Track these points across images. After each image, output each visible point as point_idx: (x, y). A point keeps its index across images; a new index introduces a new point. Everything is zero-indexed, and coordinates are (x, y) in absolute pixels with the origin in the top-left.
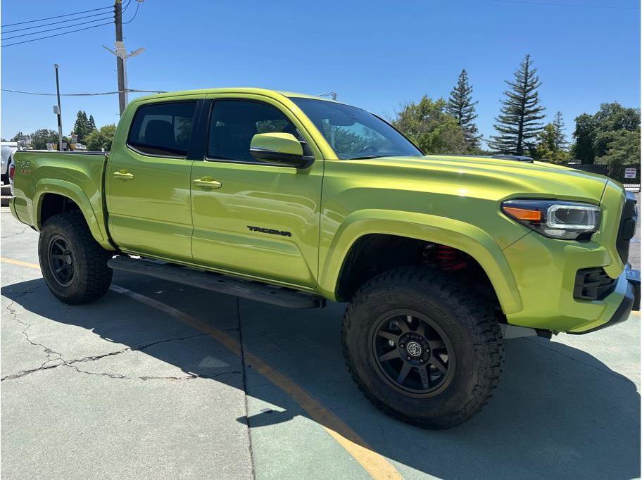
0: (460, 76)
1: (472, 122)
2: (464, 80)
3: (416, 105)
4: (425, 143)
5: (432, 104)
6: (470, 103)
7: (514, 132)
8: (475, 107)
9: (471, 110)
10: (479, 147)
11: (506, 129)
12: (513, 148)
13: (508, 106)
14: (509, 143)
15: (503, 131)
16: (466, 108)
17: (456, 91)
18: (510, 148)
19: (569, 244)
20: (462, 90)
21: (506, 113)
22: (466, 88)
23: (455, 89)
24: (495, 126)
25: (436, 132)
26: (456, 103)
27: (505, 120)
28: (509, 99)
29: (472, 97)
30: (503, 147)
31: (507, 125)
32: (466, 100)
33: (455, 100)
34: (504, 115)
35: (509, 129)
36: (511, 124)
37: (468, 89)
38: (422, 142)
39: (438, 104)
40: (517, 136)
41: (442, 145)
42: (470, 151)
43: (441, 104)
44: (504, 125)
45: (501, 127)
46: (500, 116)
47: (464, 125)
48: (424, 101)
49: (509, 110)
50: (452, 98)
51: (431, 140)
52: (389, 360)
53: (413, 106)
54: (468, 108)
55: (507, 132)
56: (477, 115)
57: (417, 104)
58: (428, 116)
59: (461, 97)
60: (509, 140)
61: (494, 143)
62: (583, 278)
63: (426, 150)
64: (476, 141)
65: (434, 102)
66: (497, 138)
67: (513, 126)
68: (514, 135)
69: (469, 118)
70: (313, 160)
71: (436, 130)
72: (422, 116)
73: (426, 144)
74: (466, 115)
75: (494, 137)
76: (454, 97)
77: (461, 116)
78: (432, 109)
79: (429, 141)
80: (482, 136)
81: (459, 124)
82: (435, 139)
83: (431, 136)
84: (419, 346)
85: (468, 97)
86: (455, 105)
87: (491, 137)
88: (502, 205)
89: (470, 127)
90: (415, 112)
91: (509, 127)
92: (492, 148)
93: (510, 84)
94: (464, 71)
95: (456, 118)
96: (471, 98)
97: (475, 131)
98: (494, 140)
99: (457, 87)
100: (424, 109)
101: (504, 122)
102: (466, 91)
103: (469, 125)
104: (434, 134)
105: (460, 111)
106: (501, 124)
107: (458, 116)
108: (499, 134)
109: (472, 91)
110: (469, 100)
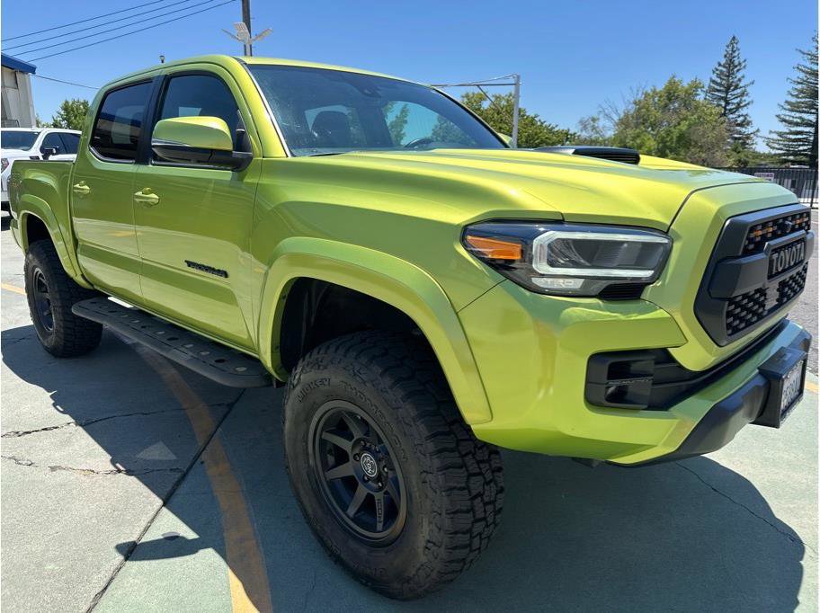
0: (728, 46)
1: (743, 111)
2: (734, 52)
3: (658, 90)
4: (667, 142)
5: (682, 87)
6: (741, 85)
7: (809, 124)
8: (748, 89)
9: (743, 94)
10: (754, 147)
11: (795, 120)
12: (805, 148)
13: (800, 87)
14: (799, 140)
15: (790, 123)
16: (735, 92)
17: (721, 68)
18: (801, 148)
19: (576, 305)
20: (731, 66)
21: (797, 96)
22: (736, 63)
23: (720, 65)
24: (778, 116)
25: (684, 126)
26: (720, 85)
27: (795, 107)
28: (802, 75)
29: (745, 76)
30: (789, 146)
31: (798, 115)
32: (735, 80)
33: (719, 81)
34: (794, 100)
35: (799, 121)
36: (805, 112)
37: (740, 64)
38: (663, 141)
39: (691, 87)
40: (812, 130)
41: (690, 145)
42: (739, 152)
43: (696, 86)
44: (793, 114)
45: (787, 118)
46: (786, 102)
47: (731, 116)
48: (670, 83)
49: (801, 91)
50: (714, 77)
51: (675, 138)
52: (342, 478)
53: (654, 91)
54: (739, 91)
55: (797, 124)
56: (752, 102)
57: (660, 87)
58: (676, 105)
59: (728, 76)
60: (800, 136)
61: (775, 141)
62: (604, 369)
63: (668, 151)
64: (748, 138)
65: (686, 84)
66: (780, 134)
67: (806, 116)
68: (807, 129)
69: (739, 106)
70: (250, 158)
71: (682, 123)
72: (666, 106)
73: (668, 144)
74: (735, 101)
75: (775, 132)
76: (718, 76)
77: (727, 103)
78: (682, 95)
79: (672, 139)
80: (758, 130)
81: (724, 114)
82: (681, 137)
83: (676, 133)
84: (374, 462)
85: (739, 75)
86: (718, 88)
87: (771, 132)
88: (466, 231)
89: (742, 118)
90: (656, 99)
91: (800, 118)
92: (773, 148)
93: (804, 53)
94: (734, 38)
95: (719, 105)
96: (743, 77)
97: (748, 124)
98: (775, 137)
99: (723, 61)
100: (671, 94)
101: (792, 111)
102: (736, 66)
103: (739, 116)
104: (680, 130)
105: (726, 97)
106: (787, 113)
107: (723, 104)
108: (783, 128)
109: (745, 67)
110: (740, 80)
